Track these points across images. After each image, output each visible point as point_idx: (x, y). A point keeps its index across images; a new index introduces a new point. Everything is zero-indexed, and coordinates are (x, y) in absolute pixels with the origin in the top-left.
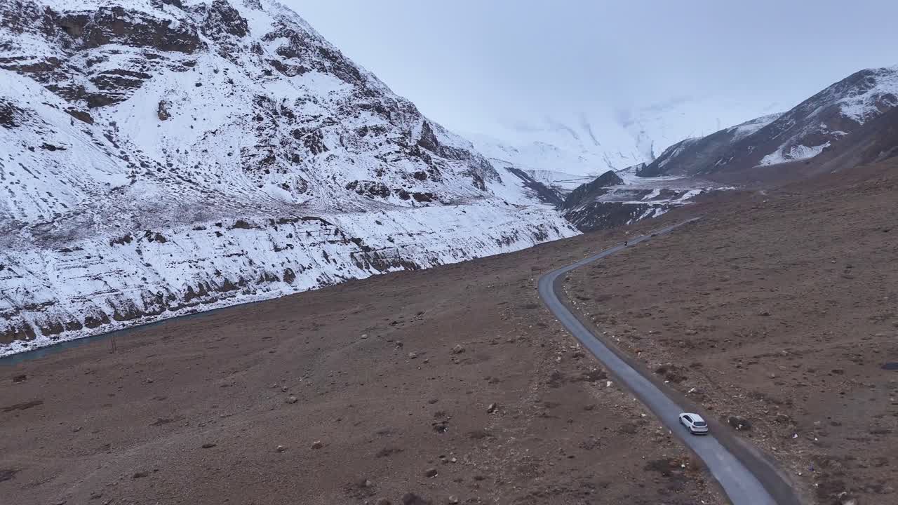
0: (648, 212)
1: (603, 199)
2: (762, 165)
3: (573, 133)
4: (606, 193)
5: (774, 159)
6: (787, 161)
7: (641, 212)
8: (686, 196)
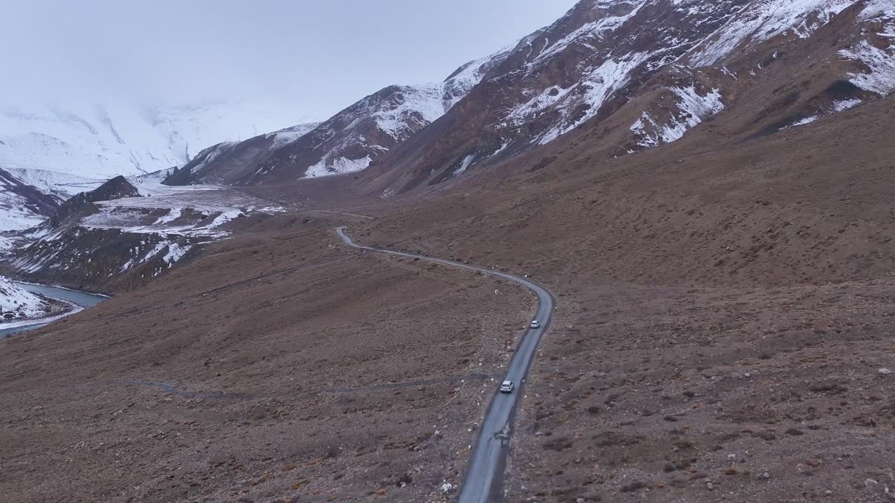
0: (160, 247)
1: (91, 222)
2: (307, 177)
3: (90, 127)
4: (98, 212)
5: (317, 171)
6: (332, 173)
7: (149, 247)
8: (218, 221)
